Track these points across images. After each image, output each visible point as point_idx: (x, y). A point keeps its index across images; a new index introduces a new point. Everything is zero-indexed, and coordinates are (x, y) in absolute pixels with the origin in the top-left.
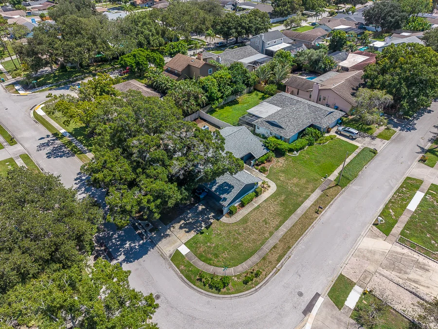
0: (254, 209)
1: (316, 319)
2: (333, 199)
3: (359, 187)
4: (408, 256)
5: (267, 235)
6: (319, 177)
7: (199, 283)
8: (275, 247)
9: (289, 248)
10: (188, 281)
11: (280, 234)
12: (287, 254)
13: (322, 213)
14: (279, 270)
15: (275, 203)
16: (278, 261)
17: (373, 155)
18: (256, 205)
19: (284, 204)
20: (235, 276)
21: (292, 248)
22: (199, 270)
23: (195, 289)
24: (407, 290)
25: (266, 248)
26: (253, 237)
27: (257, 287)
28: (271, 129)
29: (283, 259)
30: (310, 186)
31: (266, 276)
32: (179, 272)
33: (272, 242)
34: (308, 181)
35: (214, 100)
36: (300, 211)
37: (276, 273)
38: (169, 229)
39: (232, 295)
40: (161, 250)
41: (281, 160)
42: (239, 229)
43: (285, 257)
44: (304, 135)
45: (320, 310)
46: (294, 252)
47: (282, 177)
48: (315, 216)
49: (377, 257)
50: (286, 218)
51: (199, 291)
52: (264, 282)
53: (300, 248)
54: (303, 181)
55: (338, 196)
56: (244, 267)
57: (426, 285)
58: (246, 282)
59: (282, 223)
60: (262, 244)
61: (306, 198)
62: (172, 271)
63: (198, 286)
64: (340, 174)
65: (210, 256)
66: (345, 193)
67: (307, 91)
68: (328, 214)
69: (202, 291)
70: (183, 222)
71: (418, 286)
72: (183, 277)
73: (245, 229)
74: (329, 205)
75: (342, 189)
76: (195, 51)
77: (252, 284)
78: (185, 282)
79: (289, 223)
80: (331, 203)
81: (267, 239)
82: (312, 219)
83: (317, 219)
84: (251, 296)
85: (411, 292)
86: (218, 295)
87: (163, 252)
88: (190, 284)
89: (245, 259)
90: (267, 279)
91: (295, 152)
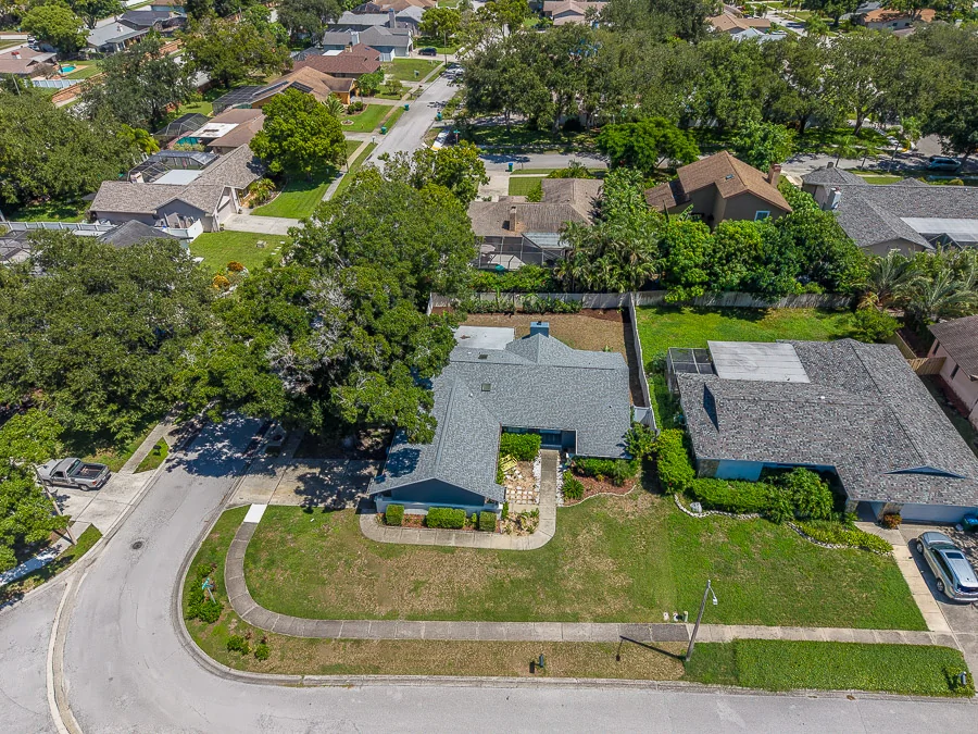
0: (436, 548)
2: (621, 676)
3: (736, 718)
5: (383, 610)
6: (667, 602)
7: (194, 578)
8: (358, 642)
9: (376, 670)
10: (190, 563)
11: (404, 632)
12: (354, 677)
13: (540, 679)
14: (302, 685)
15: (492, 571)
16: (325, 670)
17: (944, 687)
18: (452, 543)
19: (499, 589)
20: (240, 620)
21: (379, 677)
23: (178, 583)
25: (342, 630)
26: (358, 590)
27: (233, 671)
28: (693, 411)
29: (334, 677)
30: (615, 605)
31: (271, 671)
32: (204, 540)
33: (369, 630)
34: (628, 590)
35: (677, 281)
36: (505, 630)
37: (290, 684)
38: (289, 466)
39: (193, 643)
40: (238, 487)
41: (646, 500)
42: (360, 556)
43: (345, 677)
44: (780, 483)
46: (369, 688)
47: (590, 535)
48: (519, 671)
50: (459, 616)
51: (178, 591)
52: (254, 675)
53: (389, 693)
54: (620, 580)
55: (643, 682)
56: (270, 620)
58: (233, 646)
59: (441, 616)
60: (352, 617)
61: (562, 618)
62: (201, 528)
63: (187, 580)
64: (736, 642)
65: (263, 556)
66: (671, 695)
67: (972, 379)
68: (551, 693)
69: (180, 595)
70: (317, 471)
72: (197, 551)
73: (369, 566)
74: (589, 680)
75: (682, 678)
76: (834, 161)
77: (236, 658)
79: (449, 630)
80: (600, 681)
81: (370, 616)
82: (503, 669)
83: (511, 679)
86: (182, 622)
87: (233, 493)
88: (187, 569)
89: (289, 612)
90: (266, 676)
91: (699, 507)
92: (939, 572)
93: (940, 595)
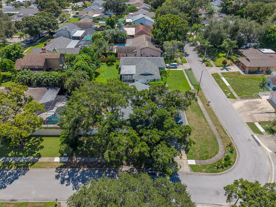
1: (265, 144)
2: (205, 96)
4: (250, 102)
5: (208, 127)
7: (220, 170)
8: (217, 130)
9: (221, 126)
10: (215, 174)
11: (211, 123)
12: (225, 129)
14: (231, 137)
16: (226, 134)
17: (191, 71)
18: (186, 118)
22: (211, 165)
23: (223, 174)
24: (265, 113)
25: (216, 133)
28: (147, 77)
32: (206, 173)
33: (214, 129)
36: (203, 109)
37: (232, 139)
39: (236, 162)
40: (183, 172)
43: (226, 131)
45: (260, 140)
46: (225, 127)
48: (210, 107)
49: (245, 108)
52: (235, 146)
55: (204, 94)
56: (221, 147)
57: (266, 108)
58: (232, 152)
60: (212, 132)
62: (203, 176)
63: (221, 171)
64: (192, 85)
65: (205, 155)
67: (133, 52)
69: (226, 171)
71: (266, 109)
72: (211, 174)
73: (198, 132)
74: (207, 99)
75: (201, 91)
78: (215, 175)
79: (207, 117)
81: (210, 129)
82: (211, 109)
84: (240, 156)
85: (267, 113)
86: (233, 167)
87: (186, 172)
88: (218, 173)
89: (217, 144)
90: (234, 144)
92: (173, 67)
93: (176, 68)
